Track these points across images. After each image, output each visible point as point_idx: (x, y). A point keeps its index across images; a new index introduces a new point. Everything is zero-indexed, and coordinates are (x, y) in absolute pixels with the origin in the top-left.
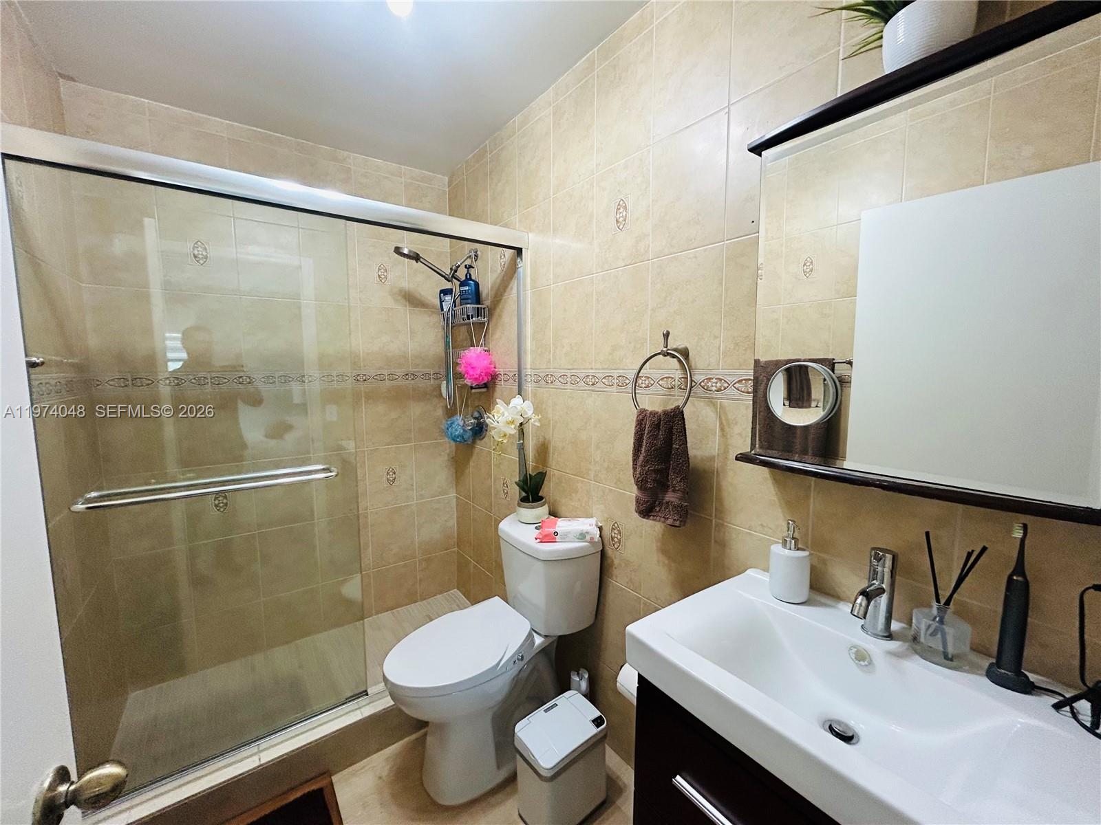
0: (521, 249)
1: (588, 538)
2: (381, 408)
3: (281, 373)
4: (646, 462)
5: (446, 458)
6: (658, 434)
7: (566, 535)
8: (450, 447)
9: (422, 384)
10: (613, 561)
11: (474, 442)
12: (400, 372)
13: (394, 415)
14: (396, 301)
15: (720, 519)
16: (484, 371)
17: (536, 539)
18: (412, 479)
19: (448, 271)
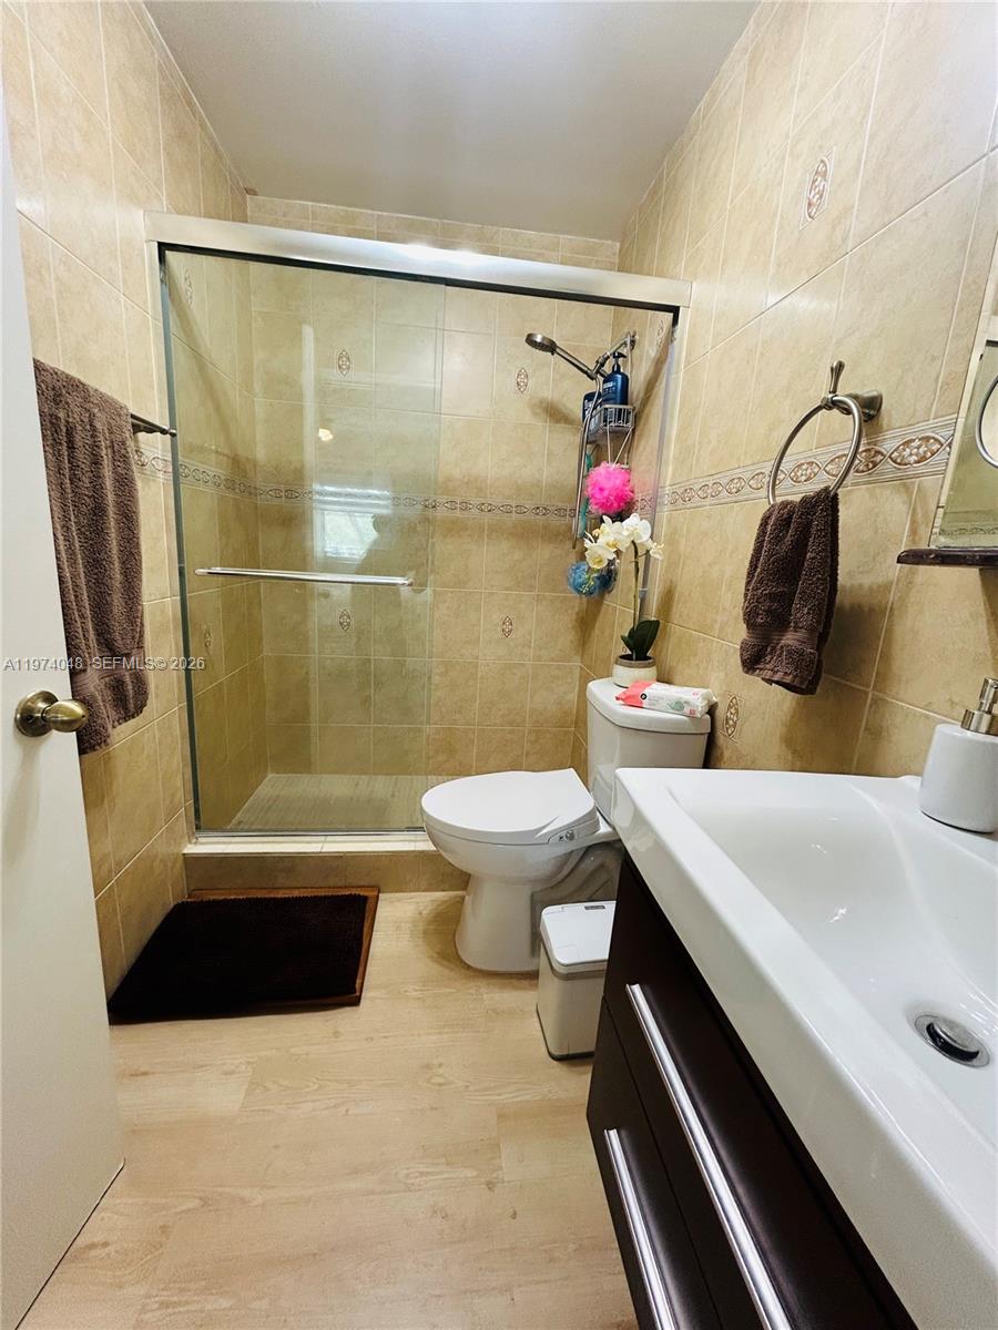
0: (678, 308)
1: (687, 710)
2: (505, 546)
3: (406, 495)
4: (761, 581)
5: (574, 617)
6: (785, 536)
7: (657, 700)
8: (581, 603)
9: (556, 522)
10: (722, 753)
11: (602, 596)
12: (529, 505)
13: (517, 555)
14: (535, 414)
15: (880, 691)
16: (615, 494)
17: (617, 699)
18: (530, 634)
19: (592, 366)
